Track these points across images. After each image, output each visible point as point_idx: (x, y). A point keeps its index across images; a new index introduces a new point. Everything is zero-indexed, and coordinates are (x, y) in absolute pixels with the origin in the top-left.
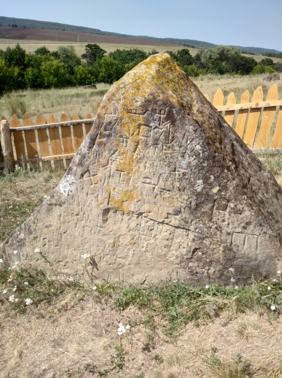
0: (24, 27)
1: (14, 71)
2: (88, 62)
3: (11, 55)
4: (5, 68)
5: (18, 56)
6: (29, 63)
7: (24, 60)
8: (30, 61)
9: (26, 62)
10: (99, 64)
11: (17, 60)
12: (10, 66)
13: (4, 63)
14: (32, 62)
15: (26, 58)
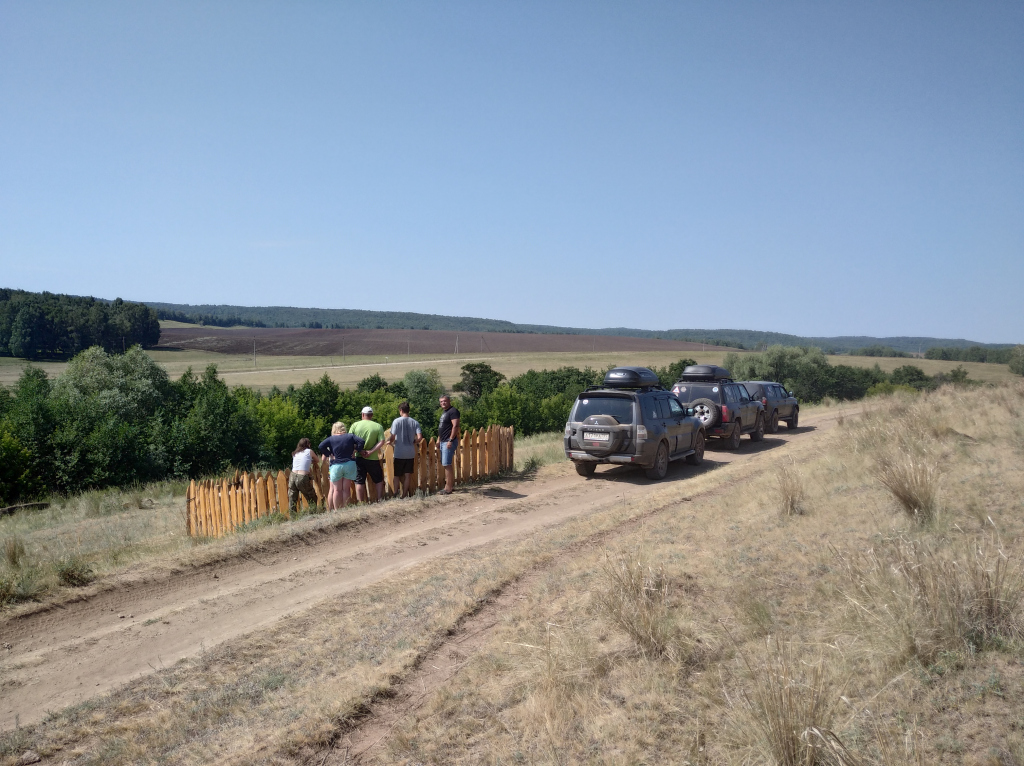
0: (338, 327)
1: (313, 425)
2: (464, 398)
3: (311, 396)
4: (298, 421)
5: (324, 397)
6: (343, 410)
7: (336, 404)
8: (345, 406)
9: (338, 407)
10: (487, 401)
11: (321, 403)
12: (307, 415)
13: (296, 410)
14: (349, 407)
15: (340, 400)
